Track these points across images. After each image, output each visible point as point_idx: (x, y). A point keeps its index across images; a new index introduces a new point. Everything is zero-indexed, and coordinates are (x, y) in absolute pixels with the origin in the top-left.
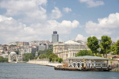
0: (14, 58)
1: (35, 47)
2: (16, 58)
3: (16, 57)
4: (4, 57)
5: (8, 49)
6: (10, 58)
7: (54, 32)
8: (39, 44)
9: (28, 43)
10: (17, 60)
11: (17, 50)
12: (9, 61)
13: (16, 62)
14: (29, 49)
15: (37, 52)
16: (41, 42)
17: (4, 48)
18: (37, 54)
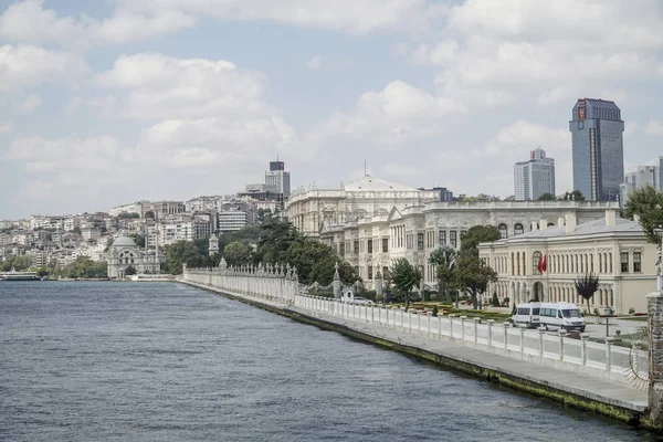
0: (130, 261)
1: (206, 218)
2: (136, 261)
3: (135, 255)
4: (95, 258)
5: (108, 226)
6: (114, 262)
7: (271, 163)
8: (219, 205)
9: (180, 204)
10: (141, 268)
11: (138, 229)
12: (112, 272)
13: (135, 278)
14: (183, 226)
15: (213, 237)
16: (227, 199)
17: (96, 226)
18: (216, 244)
